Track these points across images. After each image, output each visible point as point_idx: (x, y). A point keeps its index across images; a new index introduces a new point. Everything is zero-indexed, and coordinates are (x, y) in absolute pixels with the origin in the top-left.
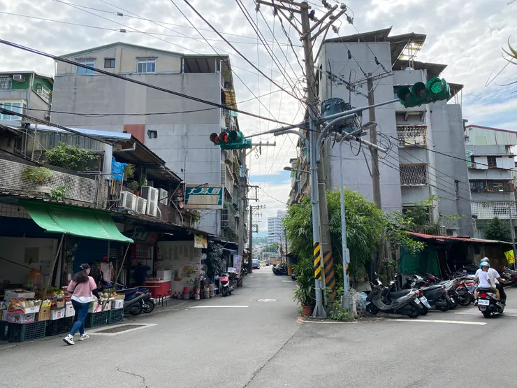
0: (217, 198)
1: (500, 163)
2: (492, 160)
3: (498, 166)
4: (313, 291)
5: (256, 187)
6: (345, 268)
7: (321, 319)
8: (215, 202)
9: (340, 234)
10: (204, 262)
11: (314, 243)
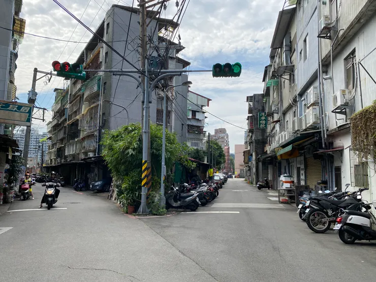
0: (26, 116)
1: (198, 116)
2: (194, 113)
3: (197, 118)
4: (140, 195)
5: (44, 109)
6: (163, 178)
7: (146, 215)
8: (23, 119)
9: (160, 156)
10: (7, 171)
11: (143, 161)
